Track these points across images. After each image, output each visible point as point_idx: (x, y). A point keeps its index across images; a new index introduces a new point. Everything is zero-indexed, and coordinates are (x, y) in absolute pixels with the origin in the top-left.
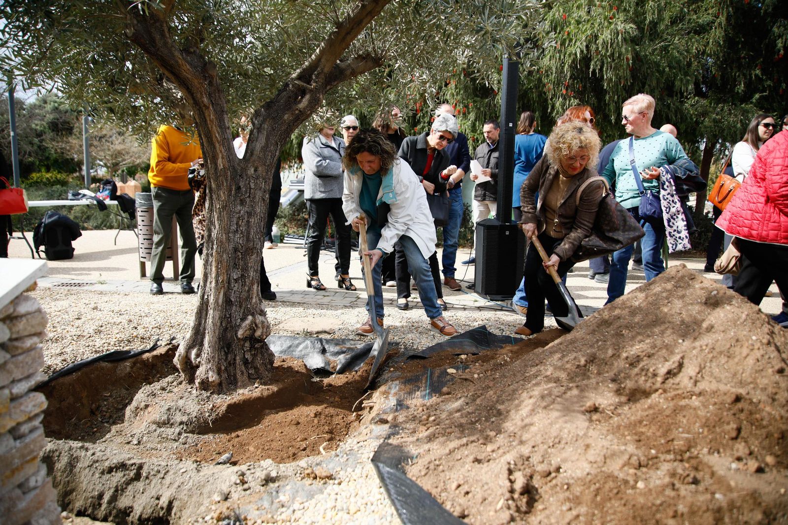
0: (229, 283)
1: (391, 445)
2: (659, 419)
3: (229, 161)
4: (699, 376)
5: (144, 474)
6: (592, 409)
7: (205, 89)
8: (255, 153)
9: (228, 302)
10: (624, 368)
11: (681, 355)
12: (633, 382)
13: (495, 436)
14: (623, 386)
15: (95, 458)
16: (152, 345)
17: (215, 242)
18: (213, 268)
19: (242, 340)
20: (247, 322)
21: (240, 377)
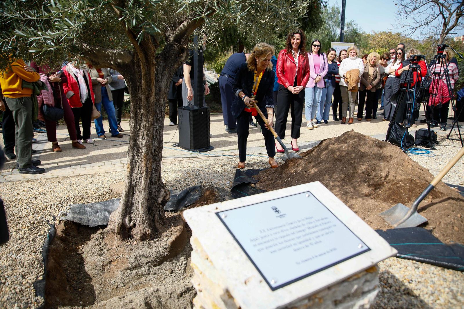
0: (152, 171)
4: (396, 175)
9: (151, 183)
14: (370, 183)
17: (144, 148)
18: (142, 164)
19: (160, 204)
20: (163, 192)
21: (159, 226)
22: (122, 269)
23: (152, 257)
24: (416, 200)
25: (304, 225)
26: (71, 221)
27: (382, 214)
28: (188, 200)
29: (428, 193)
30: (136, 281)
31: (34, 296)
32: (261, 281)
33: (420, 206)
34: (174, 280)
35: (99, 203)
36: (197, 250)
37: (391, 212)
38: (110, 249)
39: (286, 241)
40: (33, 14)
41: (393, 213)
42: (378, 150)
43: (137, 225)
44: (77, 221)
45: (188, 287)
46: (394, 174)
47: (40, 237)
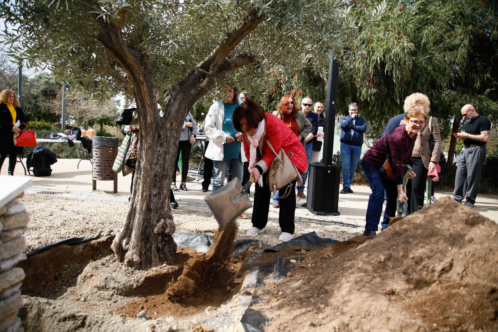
0: (150, 197)
1: (253, 310)
2: (438, 301)
3: (155, 118)
4: (465, 273)
5: (87, 323)
6: (391, 292)
7: (142, 71)
8: (171, 113)
9: (149, 209)
10: (412, 265)
11: (451, 258)
12: (418, 275)
13: (324, 308)
14: (411, 277)
15: (55, 310)
16: (97, 235)
17: (142, 170)
18: (140, 187)
19: (156, 234)
20: (161, 223)
21: (154, 259)
22: (93, 285)
43: (129, 250)
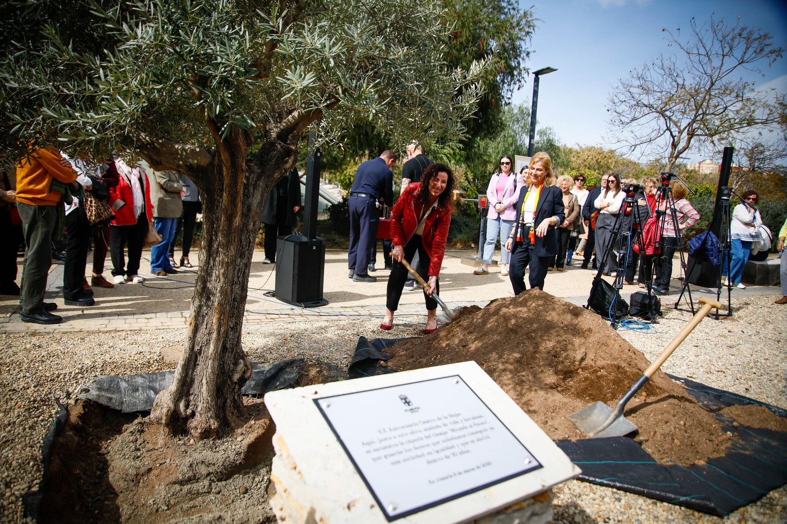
0: (227, 332)
4: (596, 358)
9: (224, 350)
14: (557, 369)
17: (218, 295)
18: (213, 319)
19: (236, 383)
20: (242, 366)
21: (231, 418)
22: (167, 482)
23: (216, 466)
24: (622, 398)
25: (445, 425)
26: (94, 402)
27: (572, 417)
28: (282, 380)
29: (639, 387)
30: (188, 503)
31: (20, 516)
32: (372, 507)
33: (628, 406)
34: (248, 505)
35: (141, 375)
36: (281, 455)
37: (584, 415)
38: (151, 450)
39: (416, 448)
40: (71, 87)
41: (589, 415)
42: (572, 319)
43: (197, 414)
44: (103, 401)
45: (269, 515)
46: (593, 357)
47: (42, 424)
